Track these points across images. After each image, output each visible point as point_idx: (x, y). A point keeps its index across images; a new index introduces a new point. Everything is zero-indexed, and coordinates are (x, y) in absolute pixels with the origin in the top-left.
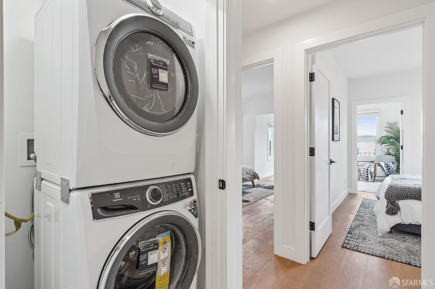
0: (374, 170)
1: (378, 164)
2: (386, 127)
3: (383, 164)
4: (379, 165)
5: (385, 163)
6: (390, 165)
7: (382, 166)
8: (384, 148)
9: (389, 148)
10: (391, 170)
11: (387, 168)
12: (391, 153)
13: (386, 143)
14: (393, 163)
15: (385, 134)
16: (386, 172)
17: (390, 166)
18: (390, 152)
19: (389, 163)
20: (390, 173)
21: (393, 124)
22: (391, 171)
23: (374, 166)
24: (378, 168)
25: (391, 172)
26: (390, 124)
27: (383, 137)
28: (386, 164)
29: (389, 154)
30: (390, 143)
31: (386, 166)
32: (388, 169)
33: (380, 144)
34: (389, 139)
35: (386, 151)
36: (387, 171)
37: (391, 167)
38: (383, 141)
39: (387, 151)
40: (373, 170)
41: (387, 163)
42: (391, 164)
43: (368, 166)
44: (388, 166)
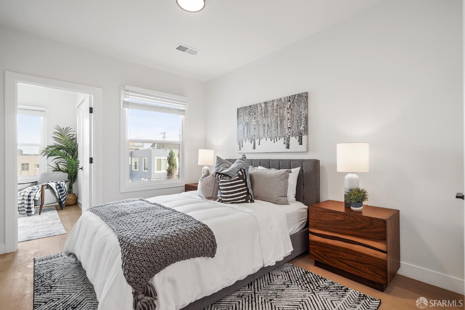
0: (40, 196)
1: (46, 186)
2: (56, 133)
3: (53, 185)
4: (49, 187)
5: (57, 183)
6: (62, 185)
7: (51, 188)
8: (52, 161)
9: (60, 162)
10: (64, 192)
11: (58, 190)
12: (61, 168)
13: (54, 155)
14: (66, 182)
15: (53, 142)
16: (57, 195)
17: (63, 187)
18: (61, 166)
19: (61, 182)
20: (62, 196)
21: (64, 129)
22: (64, 193)
23: (40, 190)
24: (47, 192)
25: (65, 194)
26: (60, 130)
27: (51, 147)
28: (58, 185)
29: (59, 170)
30: (60, 155)
31: (58, 187)
32: (60, 191)
33: (46, 156)
34: (59, 149)
35: (54, 165)
36: (59, 194)
37: (64, 187)
38: (51, 152)
39: (56, 165)
40: (38, 196)
41: (59, 183)
42: (64, 183)
43: (30, 191)
44: (60, 187)
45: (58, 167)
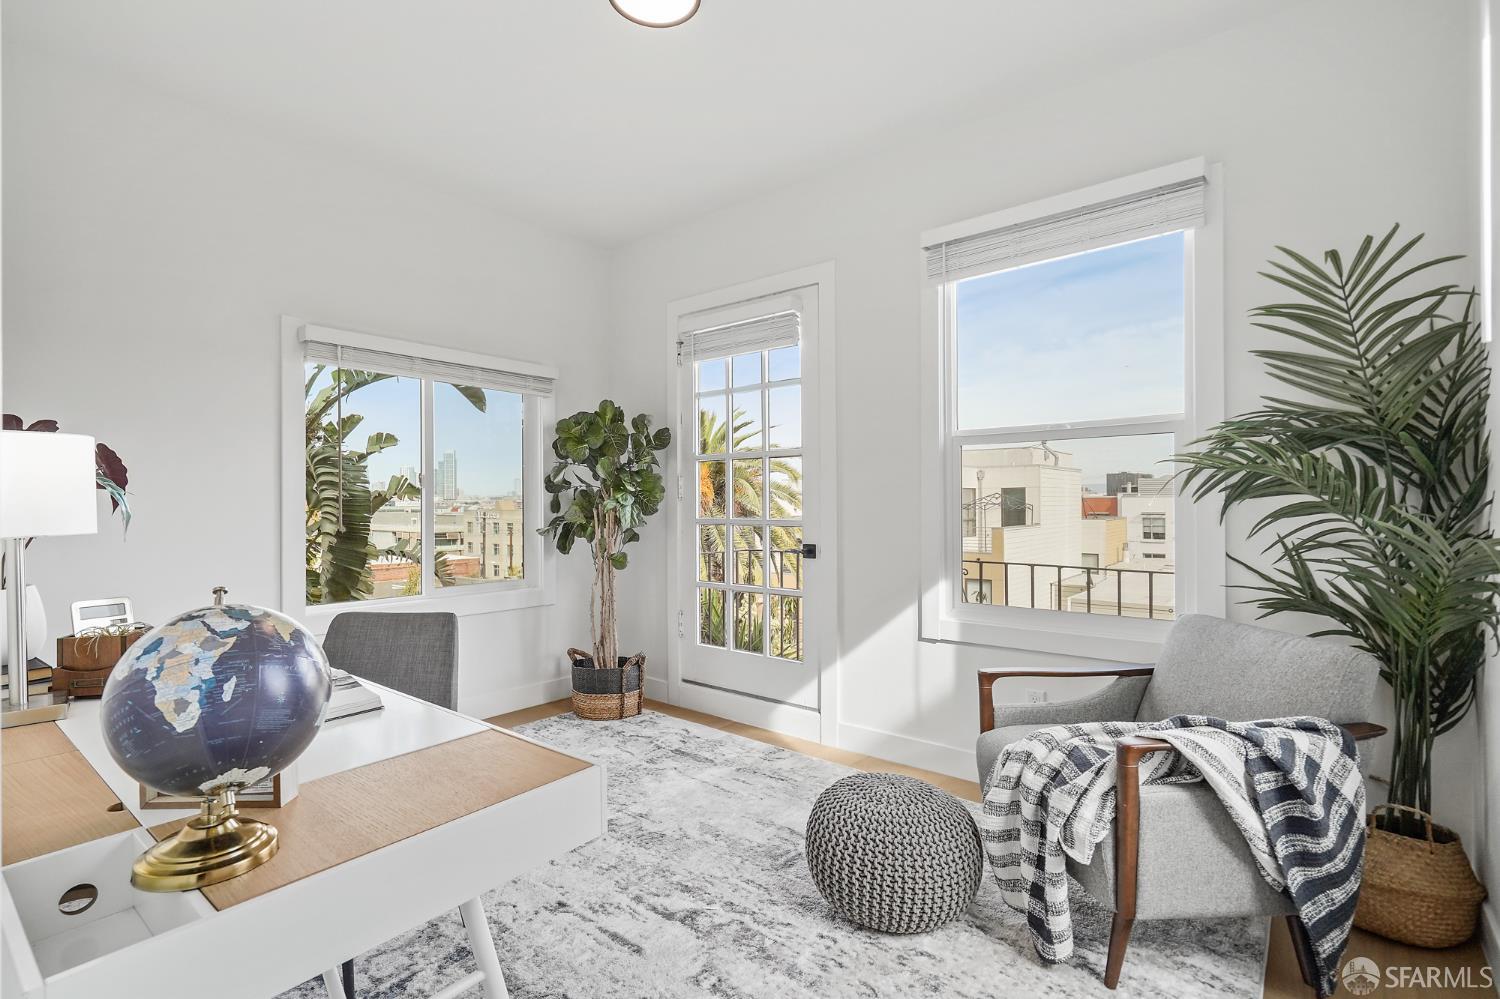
0: (1104, 833)
1: (1158, 757)
3: (1220, 759)
4: (1179, 769)
5: (1257, 744)
6: (1312, 767)
7: (1202, 786)
8: (1259, 534)
9: (1315, 543)
10: (1328, 842)
11: (1275, 814)
13: (1278, 487)
14: (1354, 733)
16: (1264, 859)
17: (1319, 792)
18: (1321, 581)
19: (1302, 740)
20: (1315, 873)
21: (1347, 265)
22: (1330, 856)
23: (1105, 782)
24: (1159, 801)
25: (1338, 864)
28: (1269, 764)
29: (1313, 602)
30: (1312, 488)
31: (1266, 782)
32: (1297, 826)
33: (1217, 498)
34: (1307, 440)
36: (1281, 850)
37: (1333, 793)
39: (1286, 565)
40: (1092, 827)
41: (1276, 753)
42: (1329, 751)
44: (1288, 792)
45: (1303, 575)
